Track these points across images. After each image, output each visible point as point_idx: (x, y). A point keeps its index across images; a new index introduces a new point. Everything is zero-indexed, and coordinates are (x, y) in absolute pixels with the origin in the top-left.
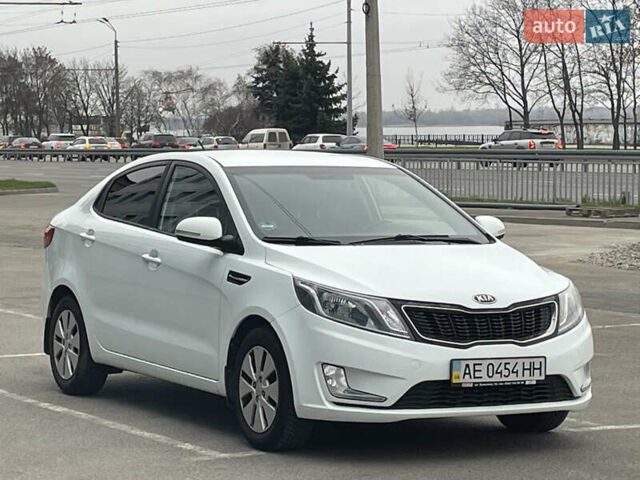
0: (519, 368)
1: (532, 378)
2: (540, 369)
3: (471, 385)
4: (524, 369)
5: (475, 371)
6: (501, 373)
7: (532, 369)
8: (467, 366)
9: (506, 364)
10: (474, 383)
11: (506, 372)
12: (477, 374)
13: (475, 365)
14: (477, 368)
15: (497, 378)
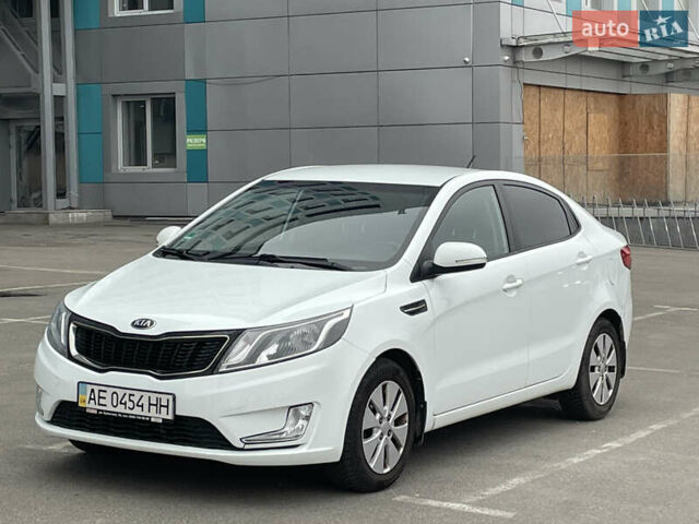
0: (145, 401)
1: (158, 415)
2: (167, 407)
3: (96, 412)
4: (150, 404)
5: (100, 397)
6: (125, 404)
7: (158, 405)
8: (93, 391)
9: (130, 395)
10: (99, 410)
11: (130, 404)
12: (102, 401)
13: (100, 391)
14: (102, 394)
15: (120, 409)
